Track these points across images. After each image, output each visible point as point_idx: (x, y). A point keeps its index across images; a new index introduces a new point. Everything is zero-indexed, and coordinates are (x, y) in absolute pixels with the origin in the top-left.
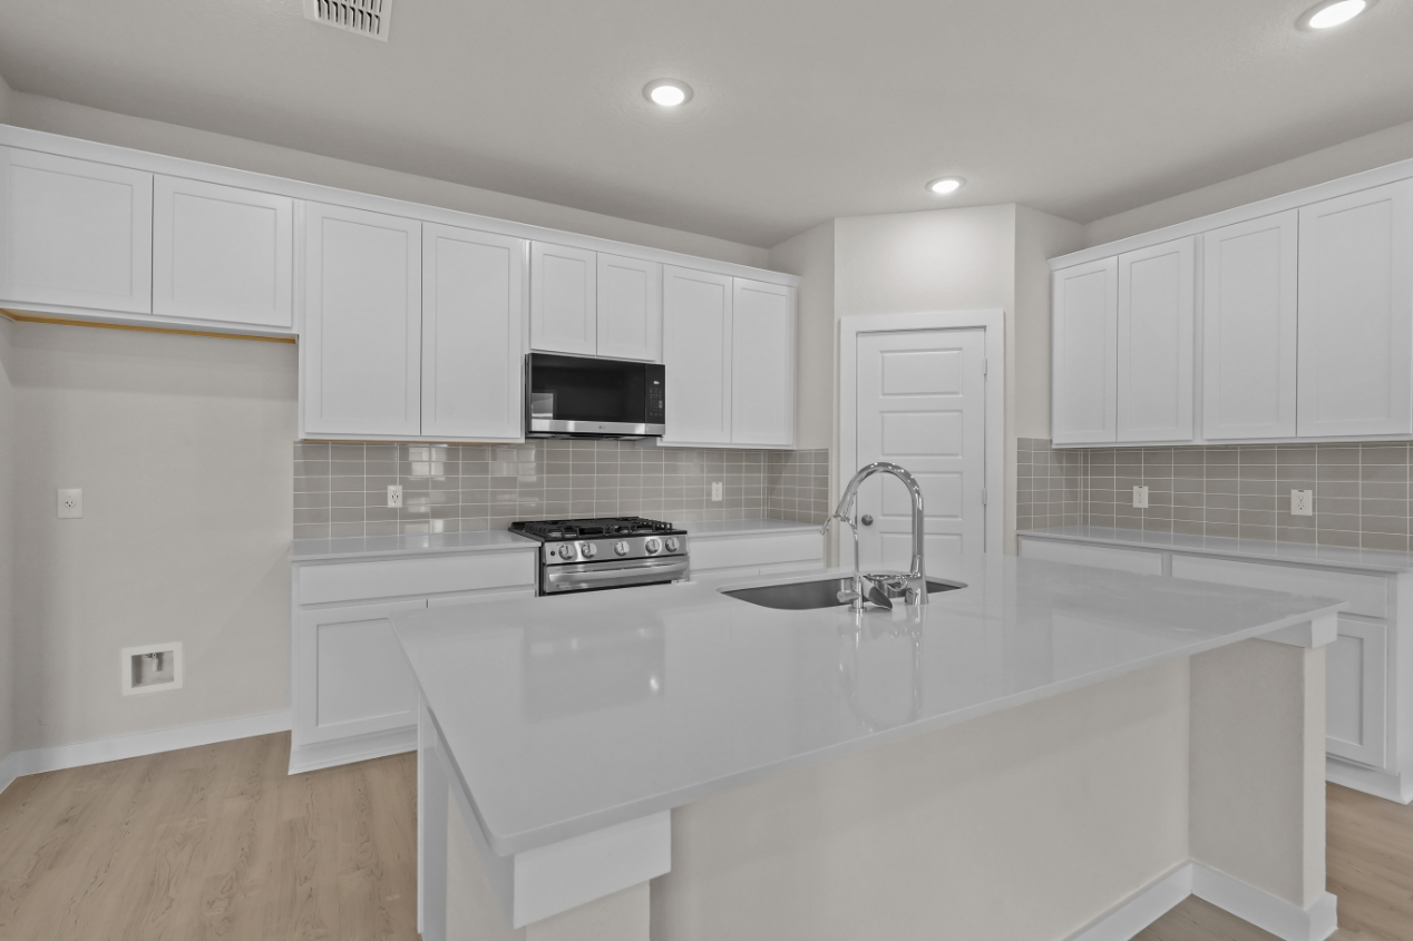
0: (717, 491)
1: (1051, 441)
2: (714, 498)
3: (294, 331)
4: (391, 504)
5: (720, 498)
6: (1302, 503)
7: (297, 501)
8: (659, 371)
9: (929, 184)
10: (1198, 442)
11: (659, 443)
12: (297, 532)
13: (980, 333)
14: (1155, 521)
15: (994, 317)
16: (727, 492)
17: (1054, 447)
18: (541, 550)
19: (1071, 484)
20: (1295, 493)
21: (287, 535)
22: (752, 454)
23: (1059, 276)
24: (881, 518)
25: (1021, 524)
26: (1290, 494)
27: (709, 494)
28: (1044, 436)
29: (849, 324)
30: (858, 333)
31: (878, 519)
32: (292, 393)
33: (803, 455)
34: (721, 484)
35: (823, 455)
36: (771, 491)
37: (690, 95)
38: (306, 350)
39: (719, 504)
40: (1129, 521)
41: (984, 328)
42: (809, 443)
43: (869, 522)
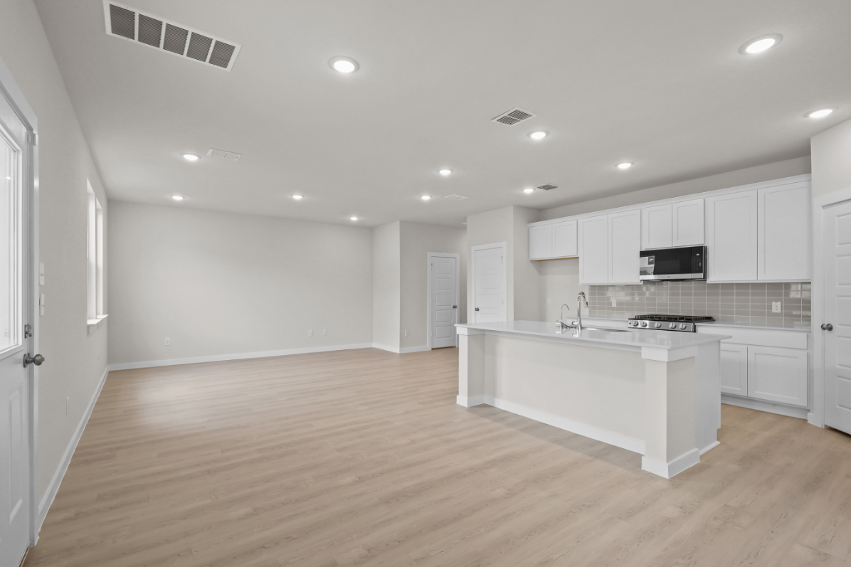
0: (777, 307)
2: (774, 310)
3: (577, 256)
4: (613, 306)
5: (779, 311)
8: (700, 249)
11: (707, 281)
24: (838, 326)
27: (769, 308)
29: (817, 202)
30: (823, 207)
32: (577, 272)
34: (779, 303)
38: (580, 260)
39: (776, 314)
43: (830, 328)
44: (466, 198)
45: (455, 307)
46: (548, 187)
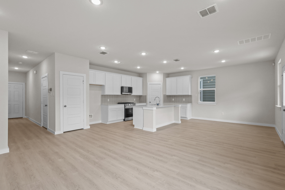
2: (134, 100)
4: (108, 101)
6: (184, 100)
7: (101, 100)
8: (132, 88)
10: (177, 95)
11: (131, 95)
12: (101, 103)
13: (160, 85)
14: (174, 102)
15: (161, 83)
16: (136, 100)
18: (125, 105)
19: (168, 99)
21: (100, 104)
22: (138, 96)
23: (167, 80)
25: (164, 102)
28: (165, 94)
29: (148, 83)
31: (151, 102)
33: (144, 96)
35: (146, 96)
36: (139, 100)
40: (172, 102)
42: (144, 95)
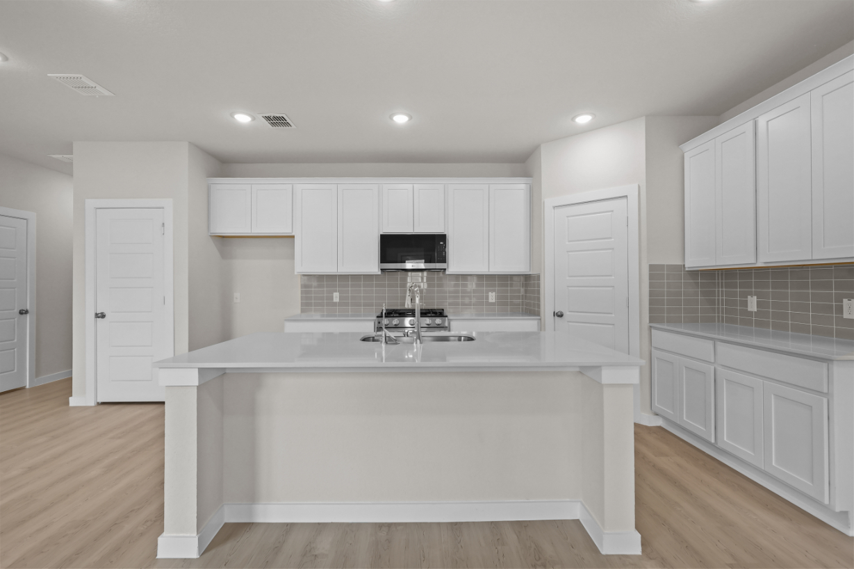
0: (492, 297)
1: (684, 265)
2: (490, 301)
3: (293, 234)
4: (335, 300)
5: (494, 301)
6: (851, 309)
7: (302, 298)
8: (443, 238)
9: (573, 119)
11: (447, 272)
12: (302, 310)
13: (624, 200)
14: (759, 323)
15: (631, 190)
16: (498, 297)
17: (687, 269)
19: (709, 294)
20: (845, 301)
23: (686, 156)
24: (568, 313)
25: (652, 320)
26: (842, 302)
27: (487, 298)
28: (678, 262)
29: (549, 202)
30: (554, 207)
31: (566, 314)
32: (292, 257)
34: (494, 293)
35: (537, 277)
37: (411, 118)
38: (297, 241)
39: (492, 304)
40: (746, 319)
41: (626, 196)
43: (560, 315)
44: (106, 93)
45: (23, 312)
46: (278, 121)
